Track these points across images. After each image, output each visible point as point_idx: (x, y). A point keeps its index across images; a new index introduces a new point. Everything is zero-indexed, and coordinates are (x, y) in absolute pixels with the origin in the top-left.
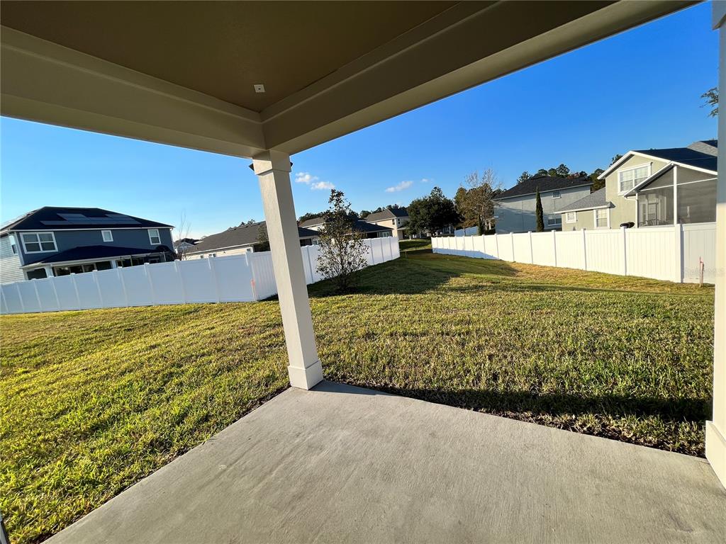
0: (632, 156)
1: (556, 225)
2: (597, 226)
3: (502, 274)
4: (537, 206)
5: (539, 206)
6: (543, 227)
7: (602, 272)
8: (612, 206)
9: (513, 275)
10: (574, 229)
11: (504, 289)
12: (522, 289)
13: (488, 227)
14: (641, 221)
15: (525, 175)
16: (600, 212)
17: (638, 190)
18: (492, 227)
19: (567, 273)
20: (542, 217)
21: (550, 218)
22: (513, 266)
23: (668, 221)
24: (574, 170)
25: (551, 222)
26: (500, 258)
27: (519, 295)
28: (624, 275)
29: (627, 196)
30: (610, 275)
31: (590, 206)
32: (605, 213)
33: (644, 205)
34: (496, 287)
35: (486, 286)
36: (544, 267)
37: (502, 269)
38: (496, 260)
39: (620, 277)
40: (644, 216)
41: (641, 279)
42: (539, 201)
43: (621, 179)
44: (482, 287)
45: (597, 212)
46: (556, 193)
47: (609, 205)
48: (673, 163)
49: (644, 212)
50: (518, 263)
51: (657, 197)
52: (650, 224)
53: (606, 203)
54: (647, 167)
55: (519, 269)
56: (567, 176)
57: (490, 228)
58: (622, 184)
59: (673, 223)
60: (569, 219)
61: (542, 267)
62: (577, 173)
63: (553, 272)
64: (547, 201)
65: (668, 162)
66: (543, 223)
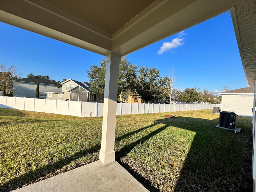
0: (70, 80)
1: (44, 97)
2: (59, 99)
3: (18, 116)
4: (37, 88)
5: (38, 89)
6: (39, 97)
7: (61, 114)
8: (64, 94)
9: (24, 116)
10: (51, 99)
11: (22, 122)
12: (33, 122)
13: (8, 93)
14: (71, 99)
15: (31, 75)
16: (60, 94)
17: (71, 90)
18: (10, 93)
19: (49, 115)
20: (38, 93)
21: (41, 94)
22: (24, 112)
23: (77, 100)
24: (51, 79)
25: (41, 95)
26: (16, 108)
27: (32, 125)
28: (67, 115)
29: (68, 91)
30: (63, 115)
31: (57, 92)
32: (61, 95)
33: (72, 95)
34: (17, 122)
35: (10, 122)
36: (40, 112)
37: (17, 113)
38: (13, 109)
39: (66, 116)
40: (72, 98)
41: (72, 116)
42: (38, 86)
43: (67, 86)
44: (8, 122)
45: (59, 95)
46: (45, 85)
47: (63, 93)
48: (79, 85)
49: (72, 97)
50: (27, 111)
51: (75, 93)
52: (73, 101)
53: (62, 92)
54: (73, 85)
55: (27, 113)
56: (49, 80)
57: (9, 94)
58: (67, 87)
59: (78, 101)
60: (49, 95)
61: (38, 112)
62: (52, 80)
63: (43, 114)
64: (41, 87)
65: (78, 85)
66: (38, 95)
